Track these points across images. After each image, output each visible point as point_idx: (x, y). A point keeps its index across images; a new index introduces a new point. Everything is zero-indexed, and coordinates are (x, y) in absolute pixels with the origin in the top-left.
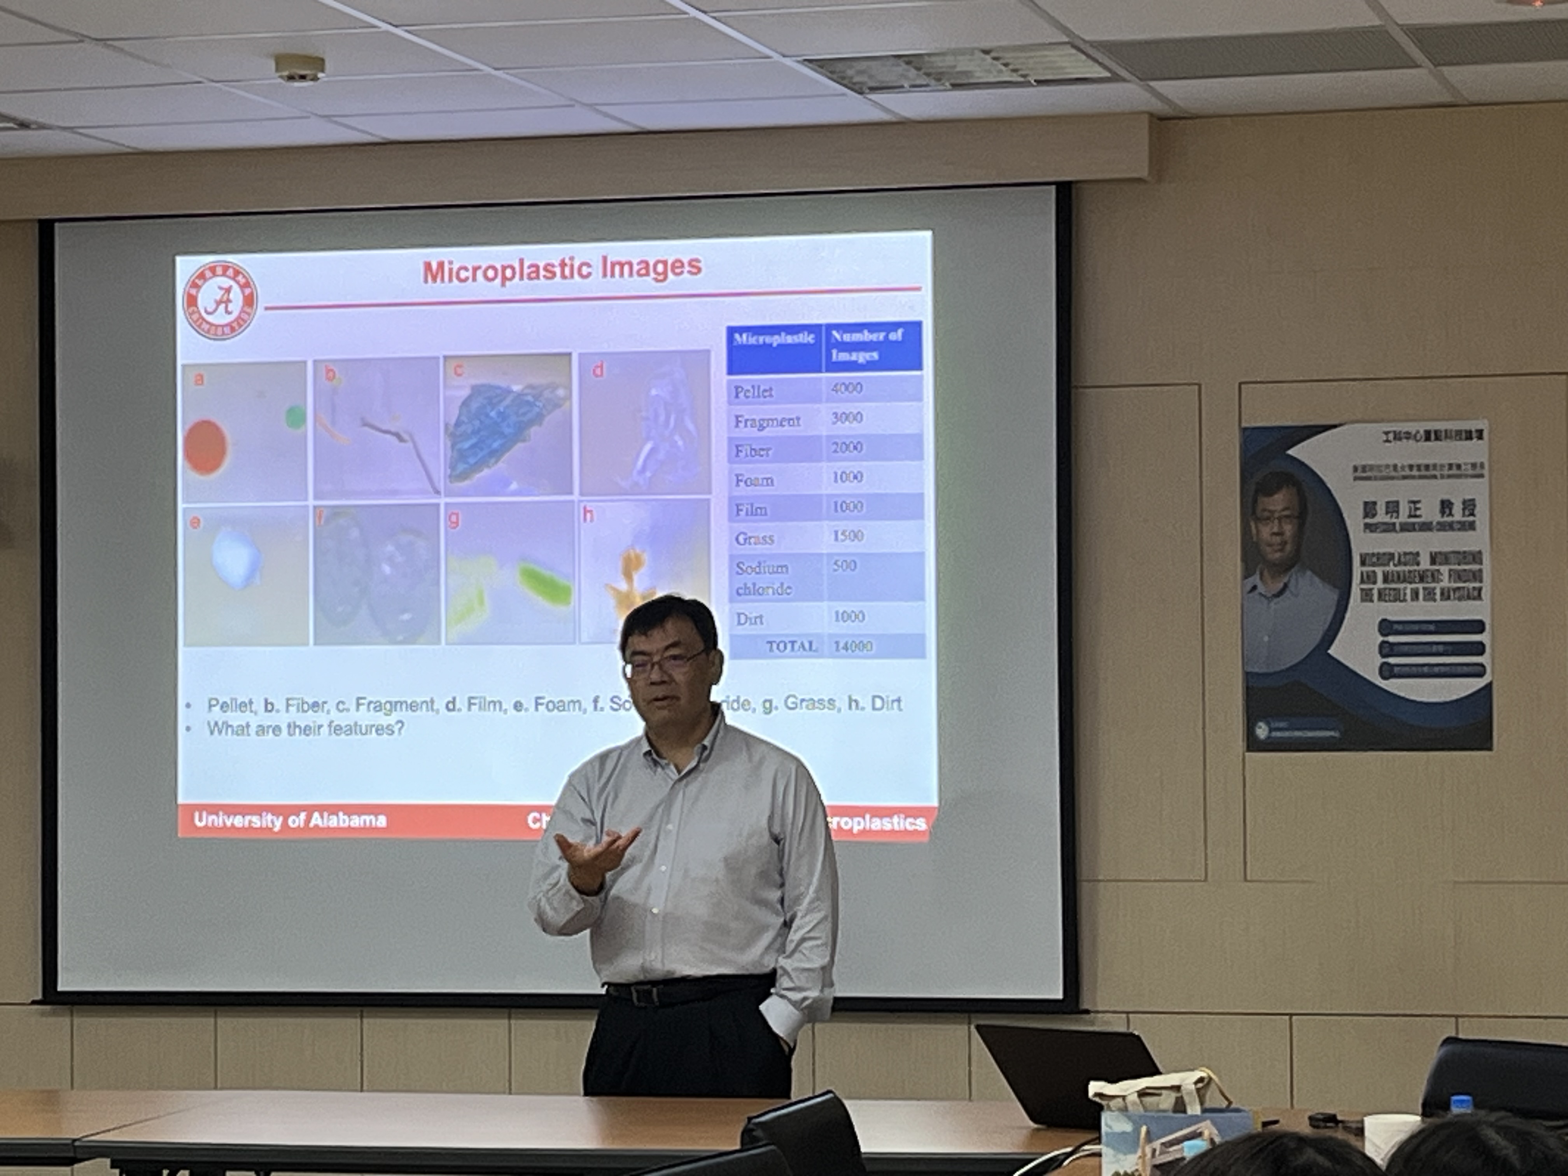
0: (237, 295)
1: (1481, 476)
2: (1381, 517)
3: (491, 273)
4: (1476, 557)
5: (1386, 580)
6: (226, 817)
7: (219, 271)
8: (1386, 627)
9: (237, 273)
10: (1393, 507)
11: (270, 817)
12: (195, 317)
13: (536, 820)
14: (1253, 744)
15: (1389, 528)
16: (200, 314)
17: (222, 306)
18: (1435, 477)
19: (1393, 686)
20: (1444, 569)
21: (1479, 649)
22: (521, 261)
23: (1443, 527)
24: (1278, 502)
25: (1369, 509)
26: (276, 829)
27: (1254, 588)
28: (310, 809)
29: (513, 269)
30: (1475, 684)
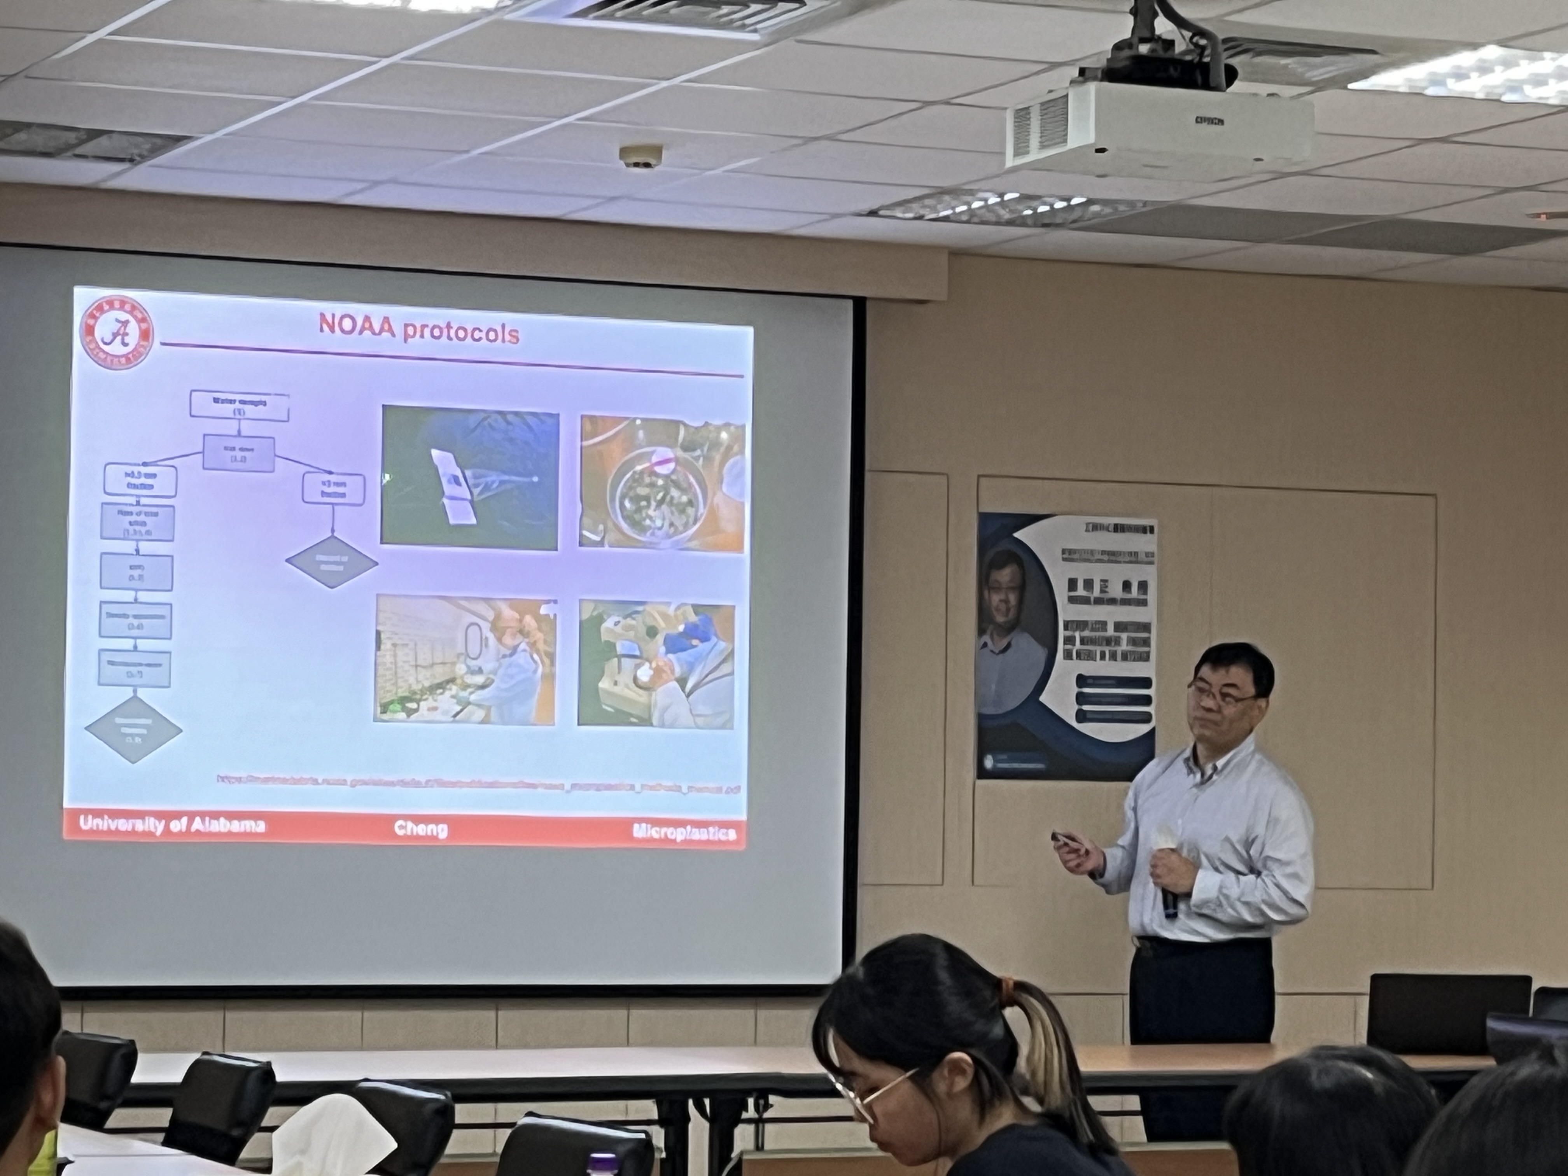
0: (133, 330)
1: (1152, 563)
2: (1081, 591)
4: (1146, 627)
5: (1082, 642)
6: (110, 821)
7: (117, 304)
8: (1082, 680)
9: (134, 308)
10: (1088, 584)
11: (152, 820)
12: (92, 346)
13: (401, 827)
14: (982, 773)
15: (1085, 601)
16: (97, 343)
17: (119, 338)
18: (1119, 562)
19: (1088, 729)
20: (1124, 636)
21: (1147, 700)
23: (1125, 602)
24: (1005, 575)
25: (1072, 584)
26: (158, 833)
27: (985, 645)
28: (191, 816)
30: (1143, 729)
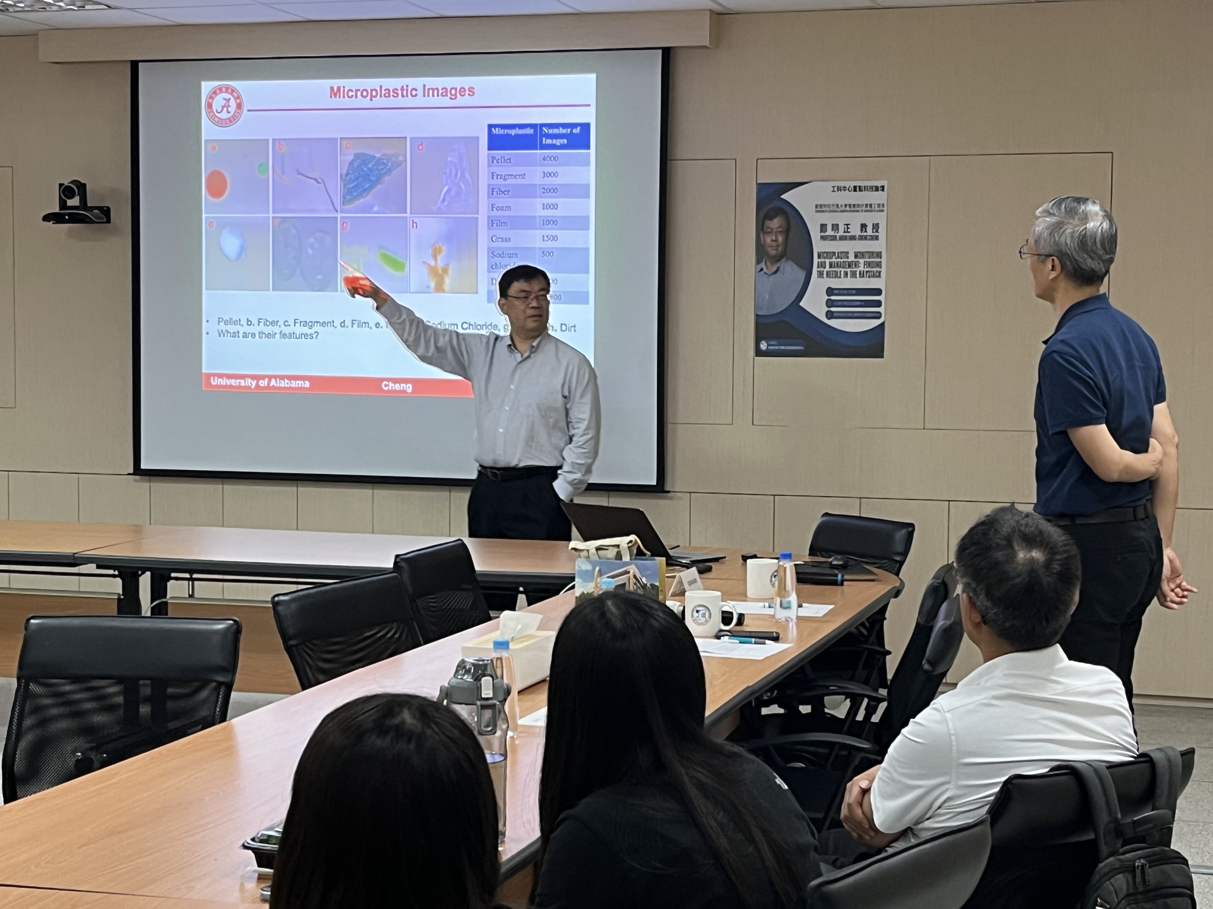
0: (233, 103)
1: (883, 211)
2: (830, 232)
3: (365, 93)
4: (879, 255)
5: (831, 266)
6: (227, 380)
7: (224, 90)
8: (830, 291)
9: (233, 91)
10: (835, 227)
11: (250, 380)
12: (211, 114)
13: (386, 386)
14: (759, 353)
15: (834, 238)
16: (214, 113)
17: (225, 109)
18: (858, 211)
19: (834, 323)
20: (862, 261)
21: (878, 304)
22: (381, 87)
23: (861, 238)
24: (775, 223)
25: (823, 227)
26: (253, 387)
27: (762, 269)
28: (270, 377)
29: (376, 90)
30: (876, 323)
